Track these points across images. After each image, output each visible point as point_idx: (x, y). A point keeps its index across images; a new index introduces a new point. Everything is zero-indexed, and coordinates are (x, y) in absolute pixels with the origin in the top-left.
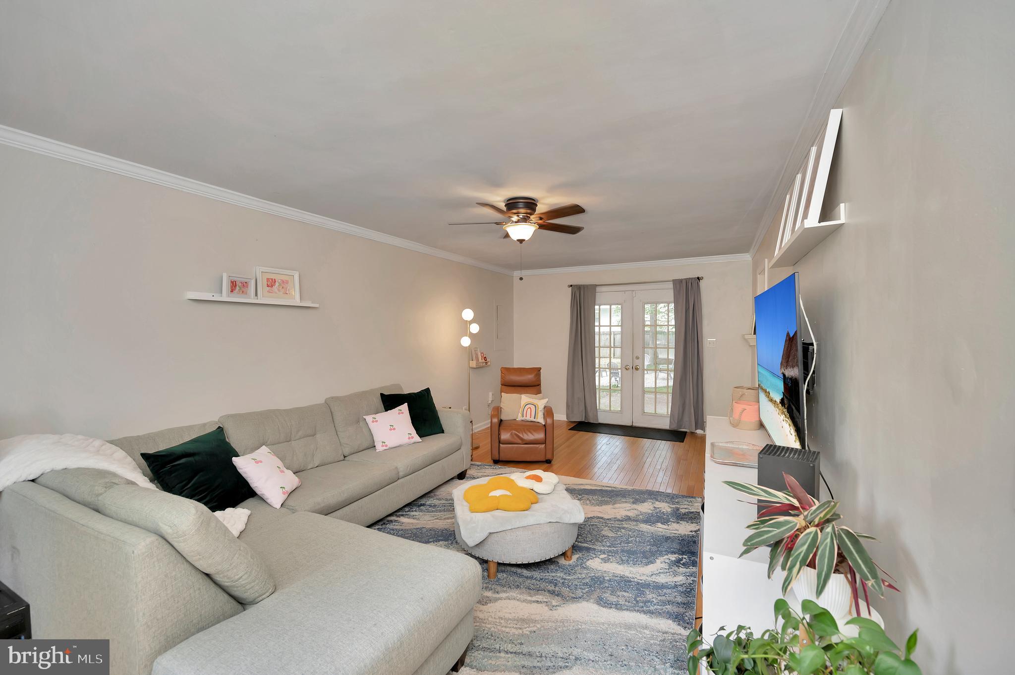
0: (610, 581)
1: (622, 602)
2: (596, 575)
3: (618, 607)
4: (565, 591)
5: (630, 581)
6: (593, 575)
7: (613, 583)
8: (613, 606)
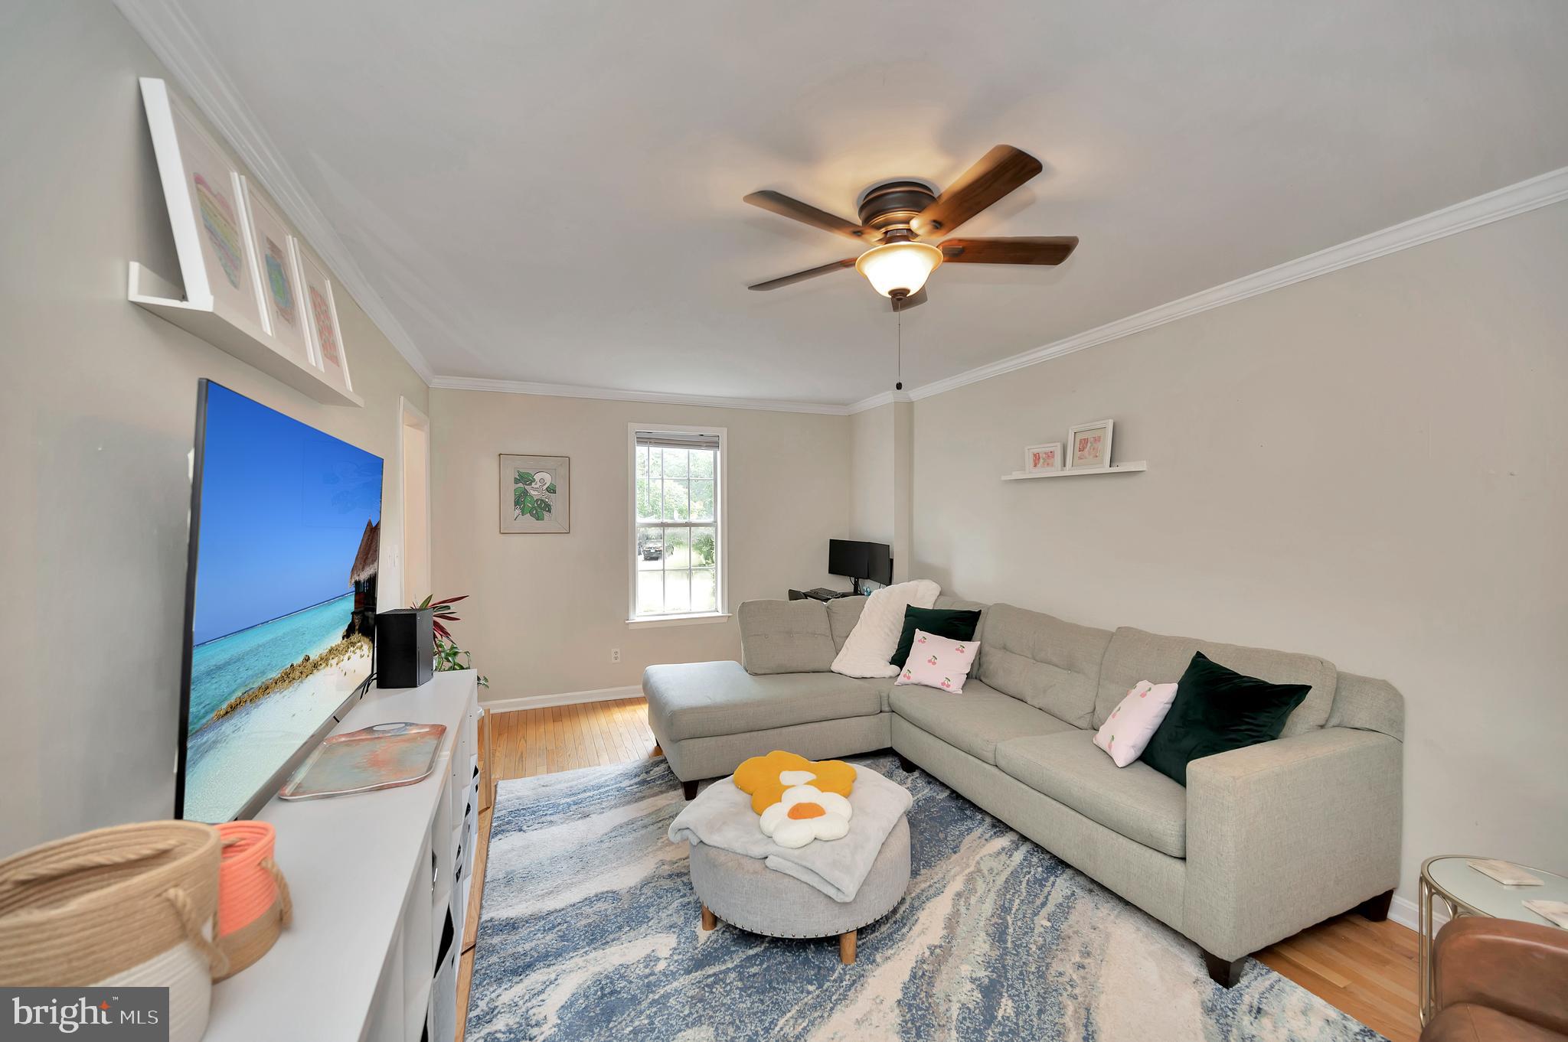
0: (620, 928)
1: (587, 910)
2: (645, 926)
3: (589, 901)
4: (667, 884)
5: (589, 945)
6: (650, 924)
7: (614, 927)
8: (595, 898)
